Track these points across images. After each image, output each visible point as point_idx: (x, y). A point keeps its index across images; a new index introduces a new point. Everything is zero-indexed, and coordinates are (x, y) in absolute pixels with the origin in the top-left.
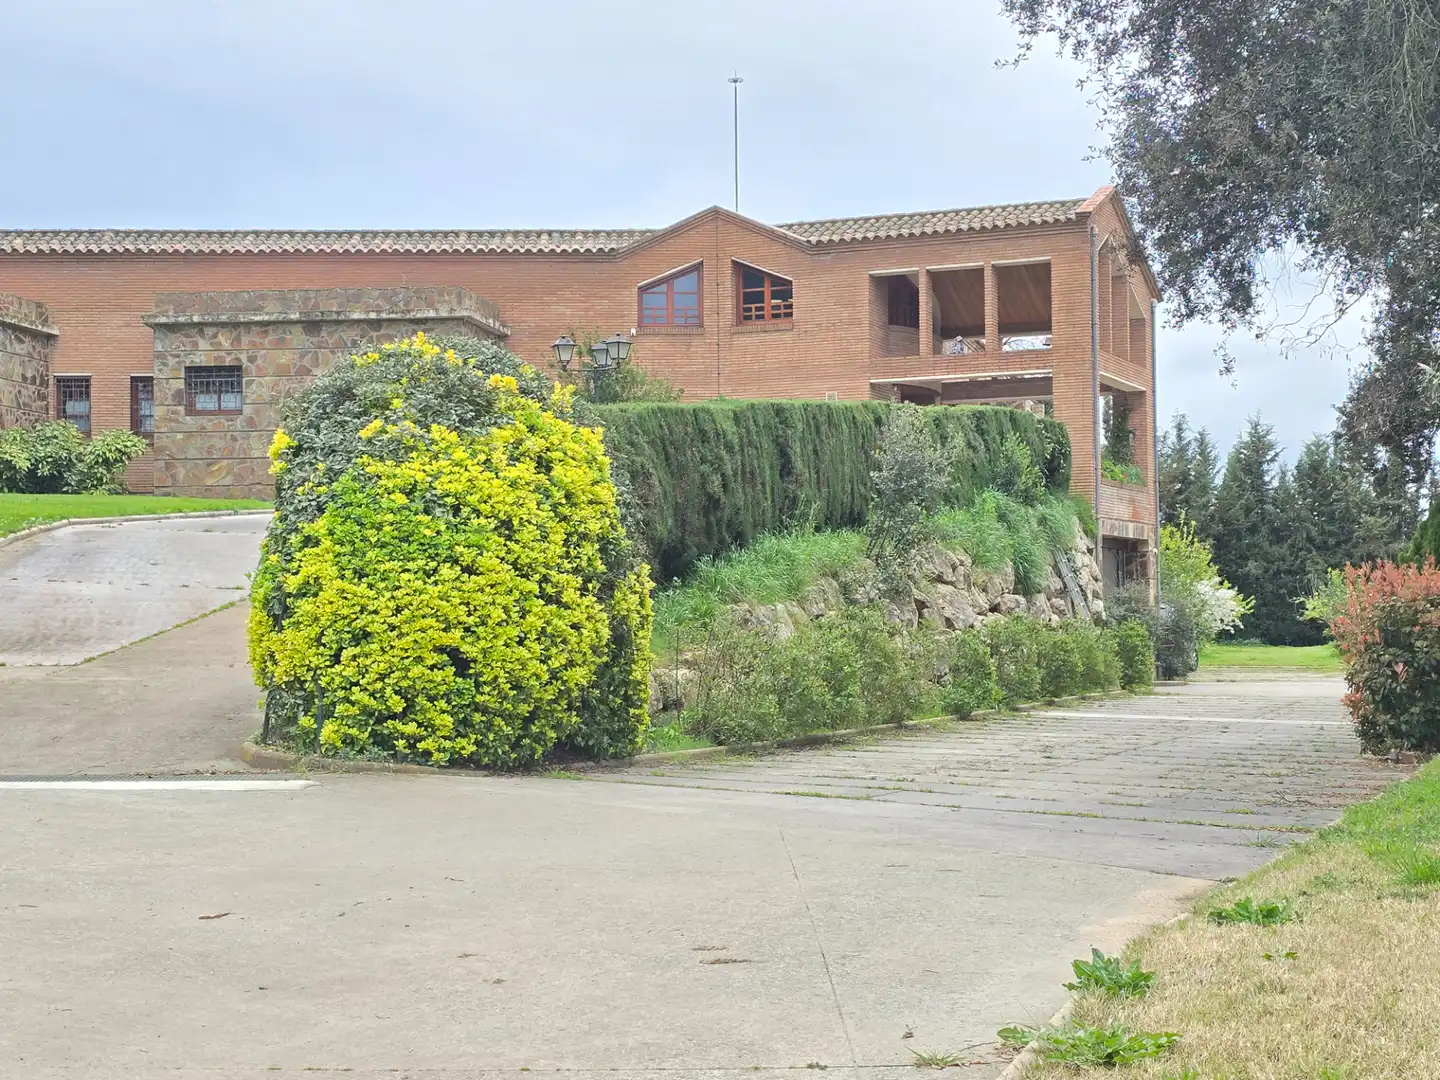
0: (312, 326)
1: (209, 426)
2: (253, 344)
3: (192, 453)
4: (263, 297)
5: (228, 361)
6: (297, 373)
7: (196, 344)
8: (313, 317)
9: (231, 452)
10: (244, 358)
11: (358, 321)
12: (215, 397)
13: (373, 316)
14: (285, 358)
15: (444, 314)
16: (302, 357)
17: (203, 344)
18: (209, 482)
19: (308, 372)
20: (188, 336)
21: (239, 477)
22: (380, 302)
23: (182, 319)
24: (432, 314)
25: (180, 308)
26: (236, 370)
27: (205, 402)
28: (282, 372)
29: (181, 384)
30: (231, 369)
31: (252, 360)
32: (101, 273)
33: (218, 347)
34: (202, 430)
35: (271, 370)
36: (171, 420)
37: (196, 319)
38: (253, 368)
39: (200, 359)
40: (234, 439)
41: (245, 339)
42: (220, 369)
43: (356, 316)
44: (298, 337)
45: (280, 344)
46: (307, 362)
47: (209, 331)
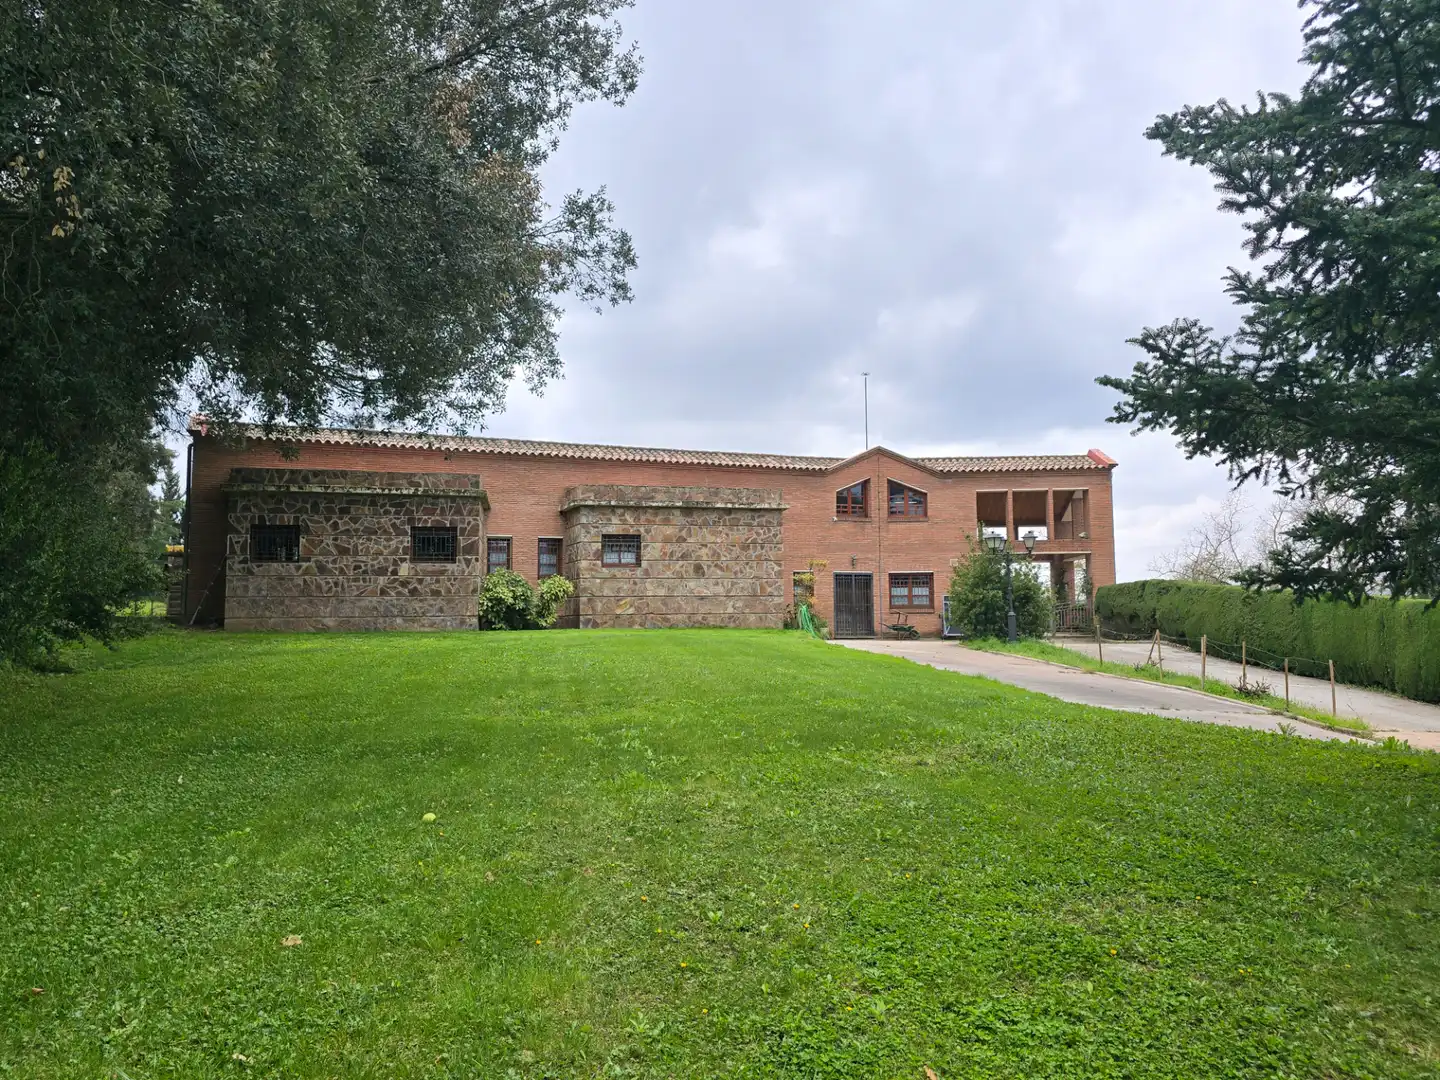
0: (687, 510)
1: (619, 575)
2: (648, 520)
3: (606, 592)
4: (654, 491)
5: (632, 531)
6: (677, 541)
7: (610, 520)
8: (691, 505)
9: (633, 591)
10: (642, 530)
11: (718, 508)
12: (616, 555)
13: (730, 506)
14: (669, 531)
15: (774, 506)
16: (680, 531)
17: (615, 520)
18: (618, 612)
19: (685, 540)
20: (604, 514)
21: (638, 609)
22: (731, 497)
23: (603, 503)
24: (767, 506)
25: (598, 494)
26: (637, 537)
27: (610, 558)
28: (667, 540)
29: (599, 545)
30: (633, 536)
31: (648, 531)
32: (520, 469)
33: (624, 522)
34: (614, 577)
35: (660, 538)
36: (592, 570)
37: (613, 503)
38: (648, 537)
39: (612, 530)
40: (635, 583)
41: (643, 518)
42: (624, 536)
43: (718, 505)
44: (678, 518)
45: (666, 522)
46: (684, 533)
47: (620, 511)
